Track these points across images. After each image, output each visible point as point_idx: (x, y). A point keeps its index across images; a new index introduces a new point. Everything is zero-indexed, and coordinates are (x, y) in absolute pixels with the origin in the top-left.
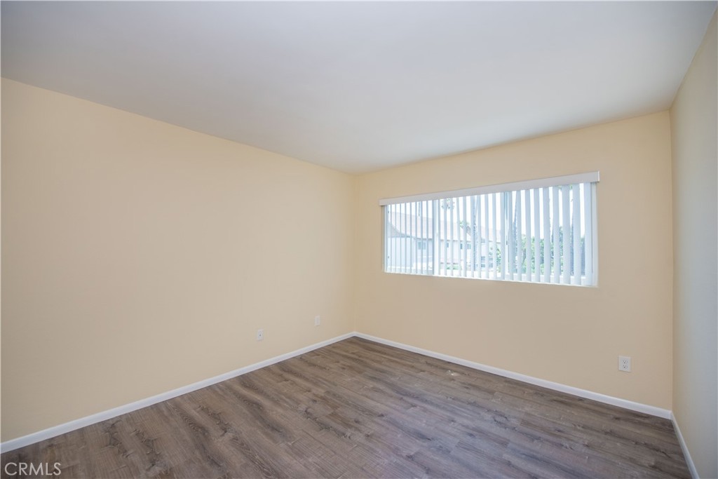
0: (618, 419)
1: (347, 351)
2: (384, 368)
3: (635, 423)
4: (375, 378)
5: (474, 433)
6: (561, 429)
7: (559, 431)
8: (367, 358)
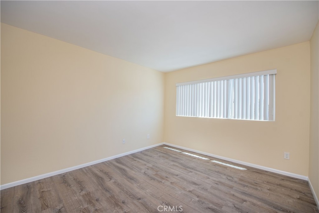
0: (283, 179)
1: (161, 150)
2: (178, 157)
3: (291, 181)
4: (174, 161)
5: (218, 183)
6: (257, 183)
7: (256, 183)
8: (170, 153)
